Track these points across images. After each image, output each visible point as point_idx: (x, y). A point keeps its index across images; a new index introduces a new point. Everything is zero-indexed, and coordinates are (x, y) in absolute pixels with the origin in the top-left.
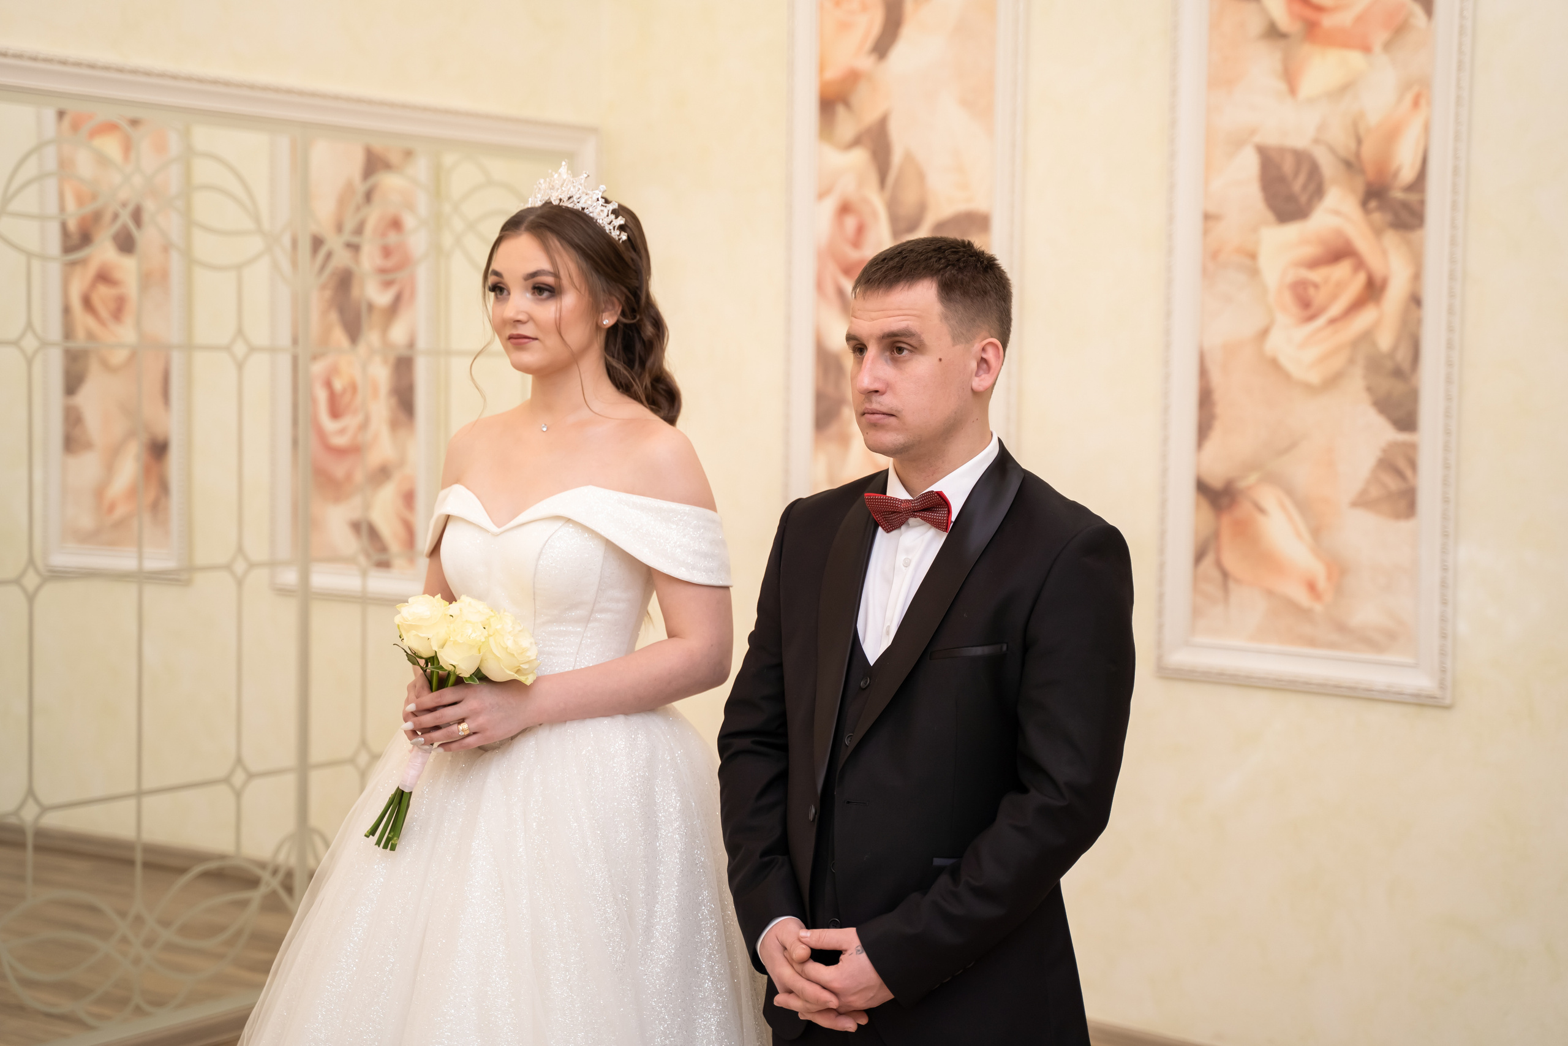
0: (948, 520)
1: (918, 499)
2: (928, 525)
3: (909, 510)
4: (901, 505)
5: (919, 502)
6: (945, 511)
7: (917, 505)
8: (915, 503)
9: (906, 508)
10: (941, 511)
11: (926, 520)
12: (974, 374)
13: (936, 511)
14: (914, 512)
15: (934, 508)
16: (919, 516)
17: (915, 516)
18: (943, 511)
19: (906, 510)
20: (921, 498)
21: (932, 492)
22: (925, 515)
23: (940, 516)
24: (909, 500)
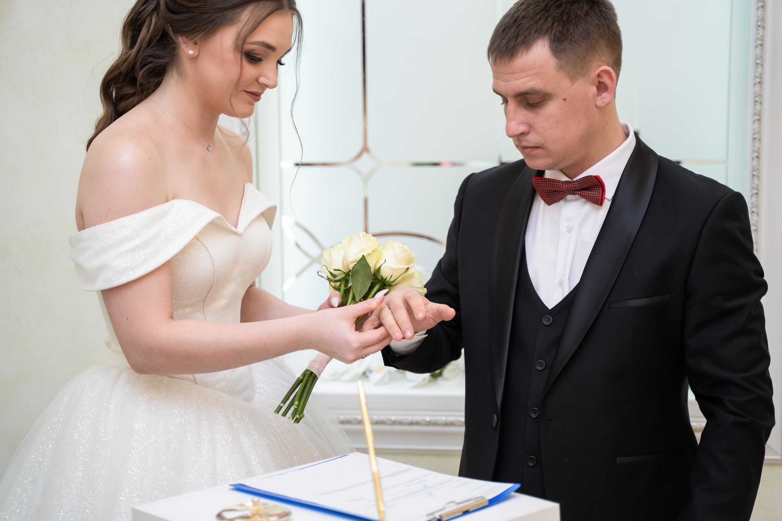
0: (602, 197)
1: (578, 181)
2: (583, 200)
3: (570, 189)
4: (563, 185)
5: (579, 184)
6: (600, 190)
7: (577, 186)
8: (575, 184)
9: (567, 188)
10: (596, 190)
11: (582, 196)
12: (596, 95)
13: (592, 190)
14: (574, 191)
15: (593, 188)
16: (579, 195)
17: (574, 194)
18: (598, 190)
19: (568, 190)
20: (580, 181)
21: (591, 176)
22: (585, 193)
23: (595, 193)
24: (571, 181)
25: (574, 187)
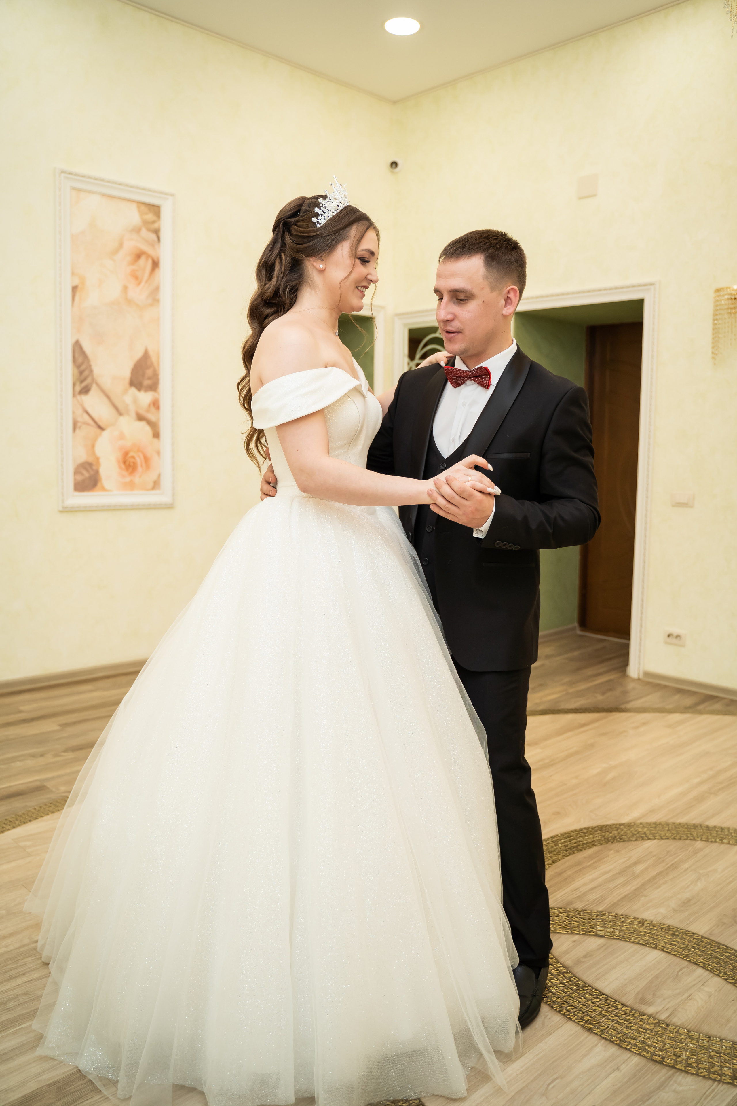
0: (489, 383)
2: (479, 386)
3: (468, 376)
4: (463, 373)
5: (474, 372)
6: (487, 377)
7: (473, 374)
8: (471, 373)
9: (467, 375)
10: (485, 377)
11: (476, 382)
12: (503, 306)
13: (483, 377)
14: (471, 377)
16: (473, 380)
17: (471, 380)
18: (486, 377)
20: (475, 370)
21: (482, 367)
22: (477, 379)
23: (485, 380)
24: (468, 371)
25: (470, 374)
